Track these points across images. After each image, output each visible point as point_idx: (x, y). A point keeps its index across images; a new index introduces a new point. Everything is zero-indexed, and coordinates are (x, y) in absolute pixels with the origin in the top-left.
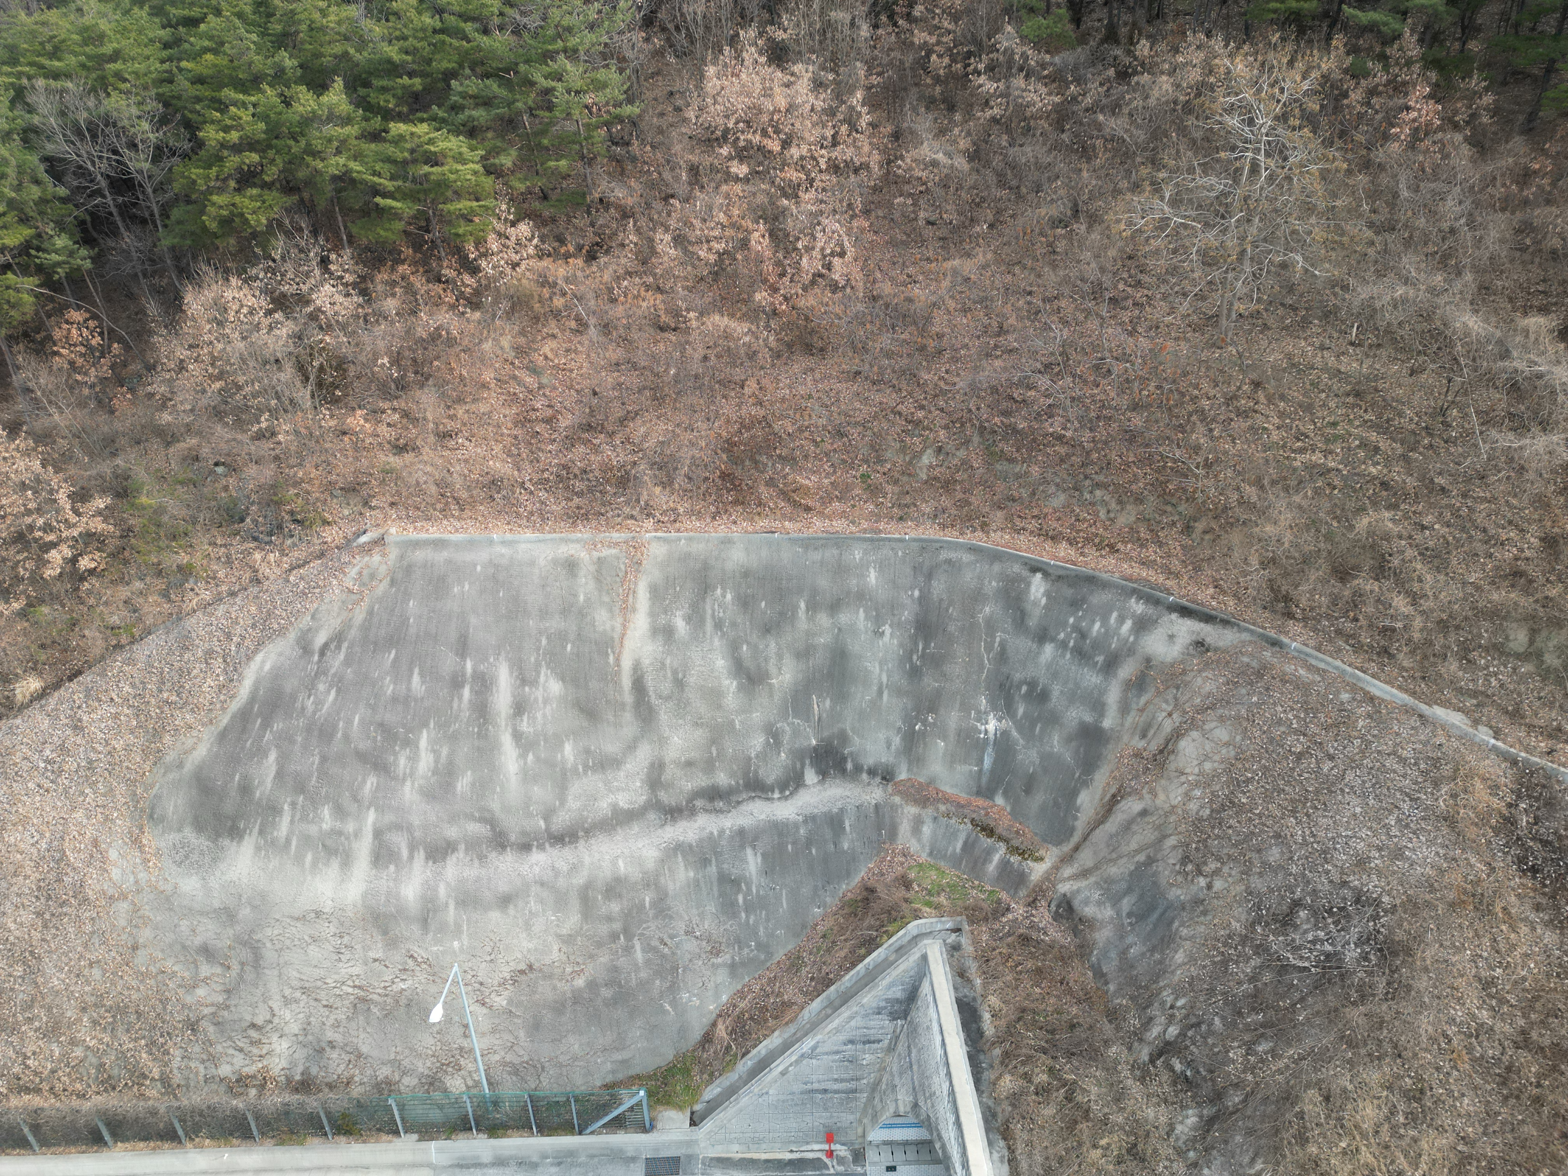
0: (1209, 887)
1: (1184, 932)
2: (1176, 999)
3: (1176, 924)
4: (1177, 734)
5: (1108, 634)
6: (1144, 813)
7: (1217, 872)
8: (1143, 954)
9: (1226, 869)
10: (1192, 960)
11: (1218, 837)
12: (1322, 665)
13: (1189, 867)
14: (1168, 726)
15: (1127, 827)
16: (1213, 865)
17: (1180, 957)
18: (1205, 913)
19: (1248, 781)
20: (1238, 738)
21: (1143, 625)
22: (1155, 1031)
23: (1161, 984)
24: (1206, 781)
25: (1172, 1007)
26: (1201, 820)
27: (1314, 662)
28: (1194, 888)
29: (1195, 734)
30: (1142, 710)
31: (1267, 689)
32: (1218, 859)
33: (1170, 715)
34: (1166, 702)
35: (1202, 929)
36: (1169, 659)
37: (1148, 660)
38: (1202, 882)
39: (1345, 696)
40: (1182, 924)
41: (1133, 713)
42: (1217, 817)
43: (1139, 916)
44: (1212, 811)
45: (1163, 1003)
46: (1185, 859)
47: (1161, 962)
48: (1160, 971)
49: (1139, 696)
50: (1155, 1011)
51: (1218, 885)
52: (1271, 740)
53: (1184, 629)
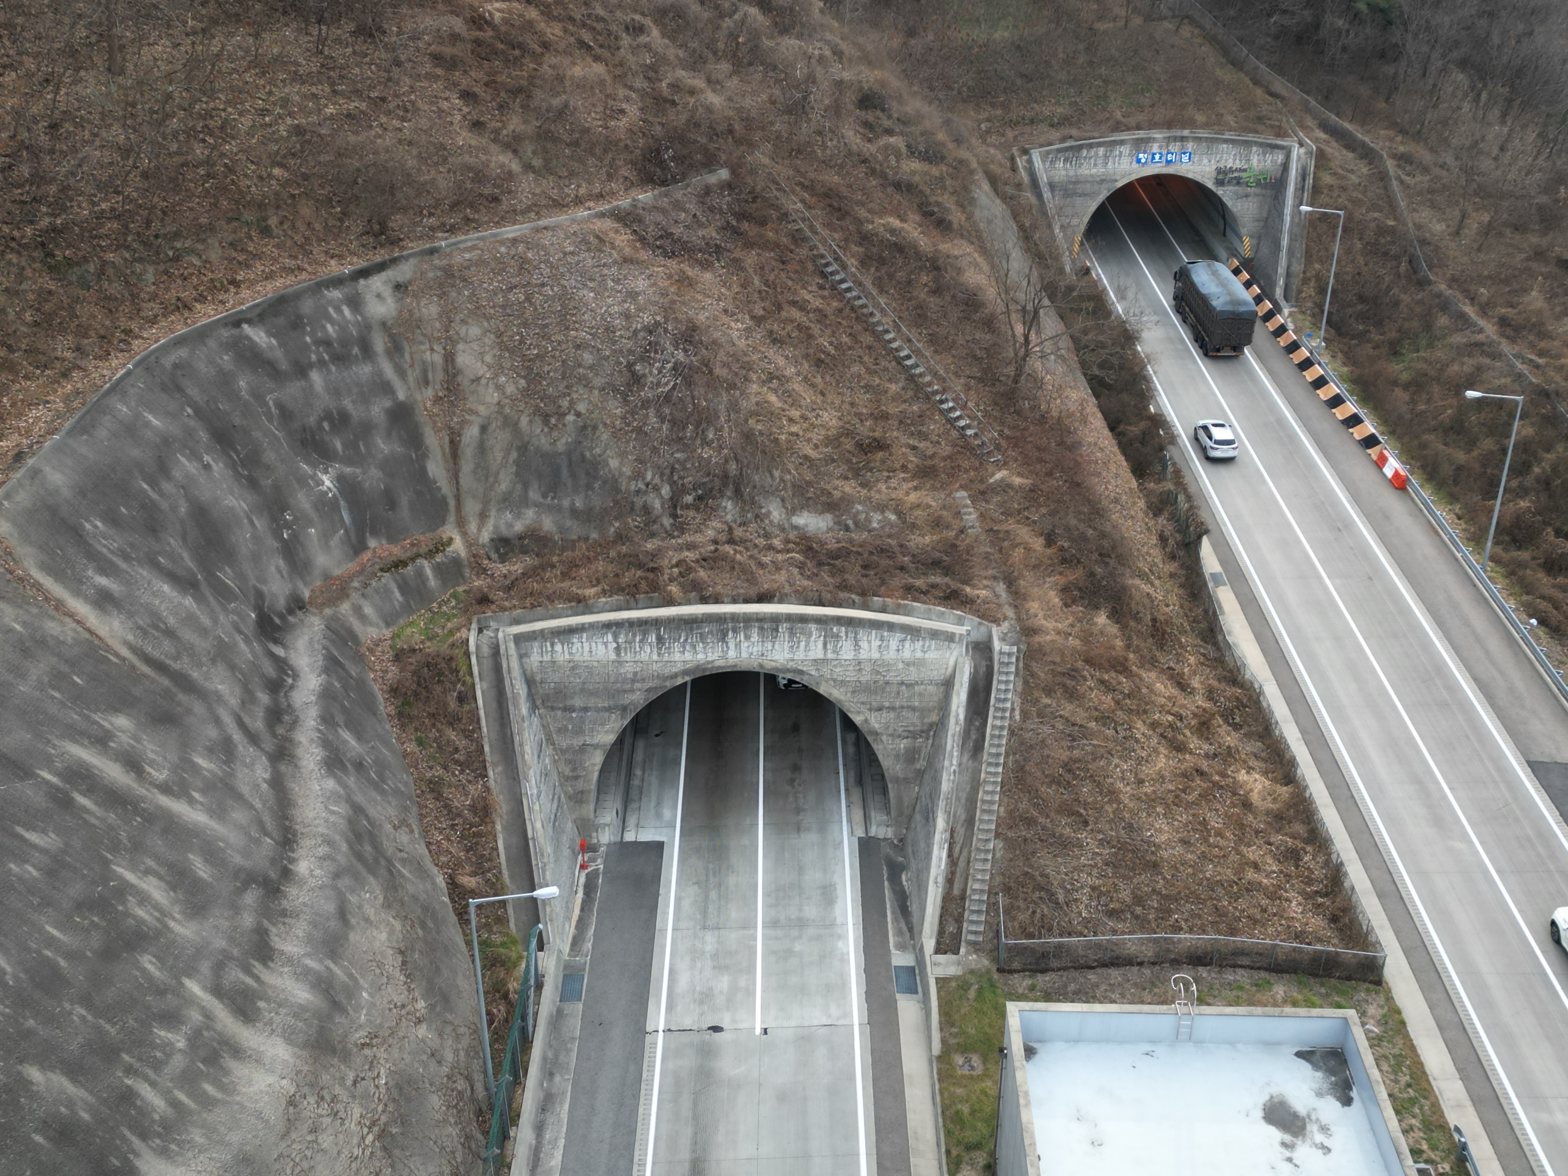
0: (578, 414)
1: (598, 451)
2: (644, 479)
3: (588, 454)
4: (449, 358)
5: (343, 327)
6: (484, 429)
7: (572, 402)
8: (587, 497)
9: (575, 396)
10: (623, 455)
11: (548, 385)
12: (470, 244)
13: (553, 421)
14: (438, 359)
15: (482, 449)
16: (565, 403)
17: (614, 463)
18: (595, 428)
19: (522, 342)
20: (486, 324)
21: (355, 302)
22: (657, 504)
23: (623, 488)
24: (498, 368)
25: (647, 485)
26: (527, 389)
27: (462, 246)
28: (570, 428)
29: (460, 346)
30: (412, 366)
31: (465, 280)
32: (565, 395)
33: (432, 350)
34: (422, 343)
35: (605, 437)
36: (394, 313)
37: (384, 324)
38: (570, 418)
39: (503, 249)
40: (591, 449)
41: (409, 372)
42: (533, 377)
43: (553, 487)
44: (524, 377)
45: (638, 492)
46: (546, 418)
47: (605, 482)
48: (612, 485)
49: (402, 355)
50: (639, 502)
51: (581, 407)
52: (504, 307)
53: (379, 284)
